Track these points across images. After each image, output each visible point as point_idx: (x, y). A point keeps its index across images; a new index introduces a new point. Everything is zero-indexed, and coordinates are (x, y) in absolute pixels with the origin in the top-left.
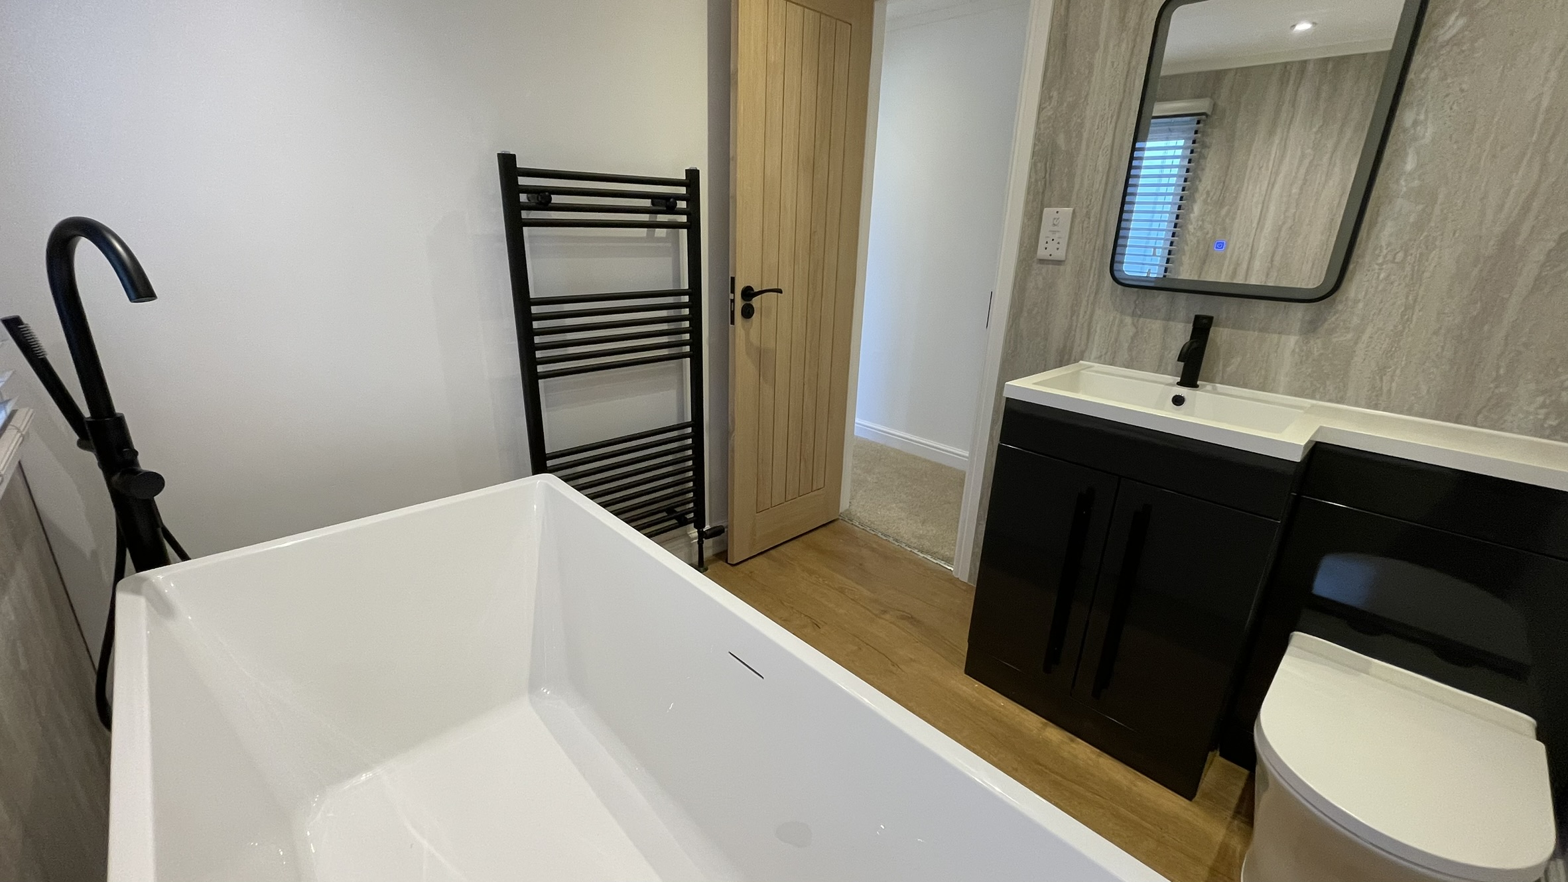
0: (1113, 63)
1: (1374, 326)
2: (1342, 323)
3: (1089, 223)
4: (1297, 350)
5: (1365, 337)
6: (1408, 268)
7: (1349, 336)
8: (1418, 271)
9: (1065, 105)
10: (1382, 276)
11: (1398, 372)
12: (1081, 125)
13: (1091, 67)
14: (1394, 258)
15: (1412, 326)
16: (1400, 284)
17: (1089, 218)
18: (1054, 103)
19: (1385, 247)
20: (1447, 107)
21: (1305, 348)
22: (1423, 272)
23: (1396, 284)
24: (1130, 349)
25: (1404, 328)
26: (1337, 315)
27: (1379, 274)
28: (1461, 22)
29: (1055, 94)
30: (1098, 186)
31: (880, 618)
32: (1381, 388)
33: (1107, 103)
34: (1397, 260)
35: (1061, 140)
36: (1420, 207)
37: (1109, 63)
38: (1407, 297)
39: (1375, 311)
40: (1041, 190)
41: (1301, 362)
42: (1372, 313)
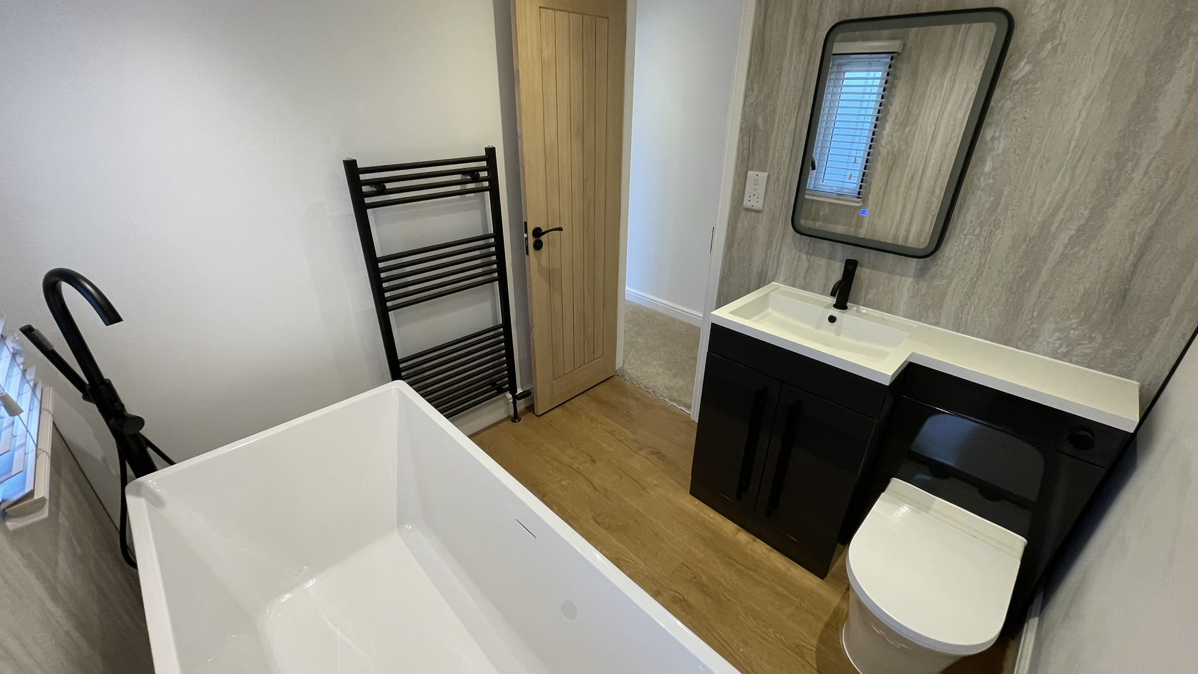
0: (795, 68)
1: (959, 276)
2: (940, 273)
3: (779, 185)
4: (912, 288)
5: (954, 283)
6: (982, 239)
7: (944, 281)
8: (988, 241)
9: (763, 95)
10: (966, 242)
11: (972, 308)
12: (774, 112)
13: (781, 69)
14: (974, 232)
15: (982, 279)
16: (976, 250)
17: (779, 182)
18: (756, 93)
19: (968, 223)
20: (1014, 128)
21: (916, 287)
22: (992, 243)
23: (974, 249)
24: (805, 277)
25: (978, 279)
26: (937, 267)
27: (964, 242)
28: (1028, 68)
29: (756, 86)
30: (785, 158)
31: (637, 453)
32: (962, 318)
33: (792, 98)
34: (975, 234)
35: (760, 122)
36: (992, 198)
37: (793, 68)
38: (980, 259)
39: (960, 266)
40: (746, 157)
41: (913, 296)
42: (959, 267)
